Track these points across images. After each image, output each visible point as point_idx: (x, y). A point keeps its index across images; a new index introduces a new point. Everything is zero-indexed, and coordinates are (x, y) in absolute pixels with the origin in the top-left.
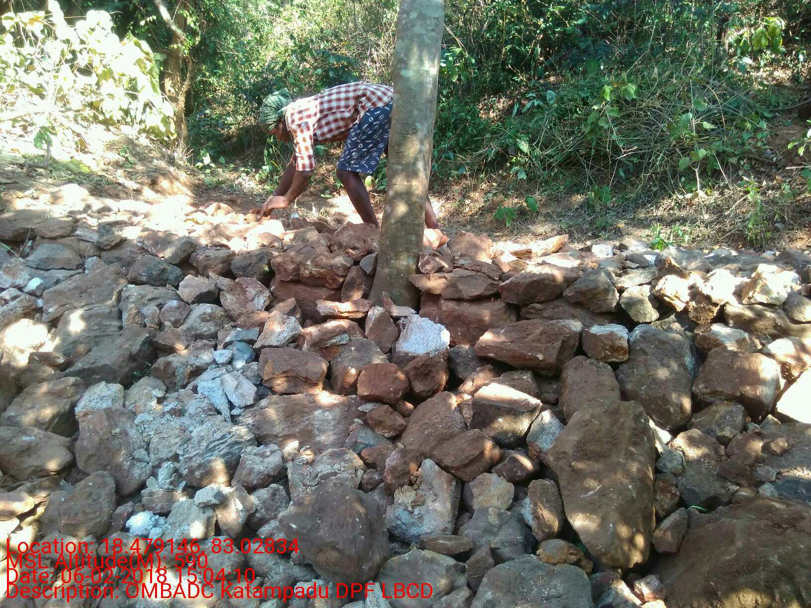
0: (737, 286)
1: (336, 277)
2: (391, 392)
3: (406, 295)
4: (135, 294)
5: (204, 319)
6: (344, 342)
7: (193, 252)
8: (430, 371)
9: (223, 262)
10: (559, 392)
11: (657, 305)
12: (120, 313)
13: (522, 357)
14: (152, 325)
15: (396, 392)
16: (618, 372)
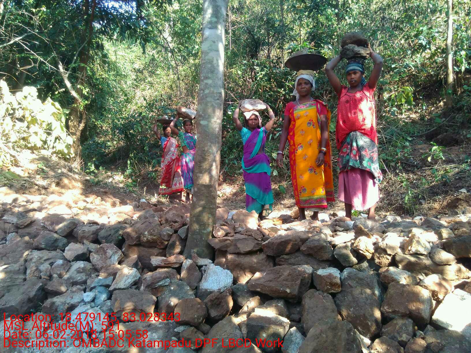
0: (401, 243)
1: (163, 241)
2: (195, 318)
3: (206, 251)
4: (36, 257)
5: (79, 271)
6: (167, 284)
7: (75, 228)
8: (220, 302)
9: (92, 234)
10: (300, 313)
11: (356, 255)
12: (26, 269)
13: (277, 291)
14: (46, 277)
15: (198, 318)
16: (336, 299)
